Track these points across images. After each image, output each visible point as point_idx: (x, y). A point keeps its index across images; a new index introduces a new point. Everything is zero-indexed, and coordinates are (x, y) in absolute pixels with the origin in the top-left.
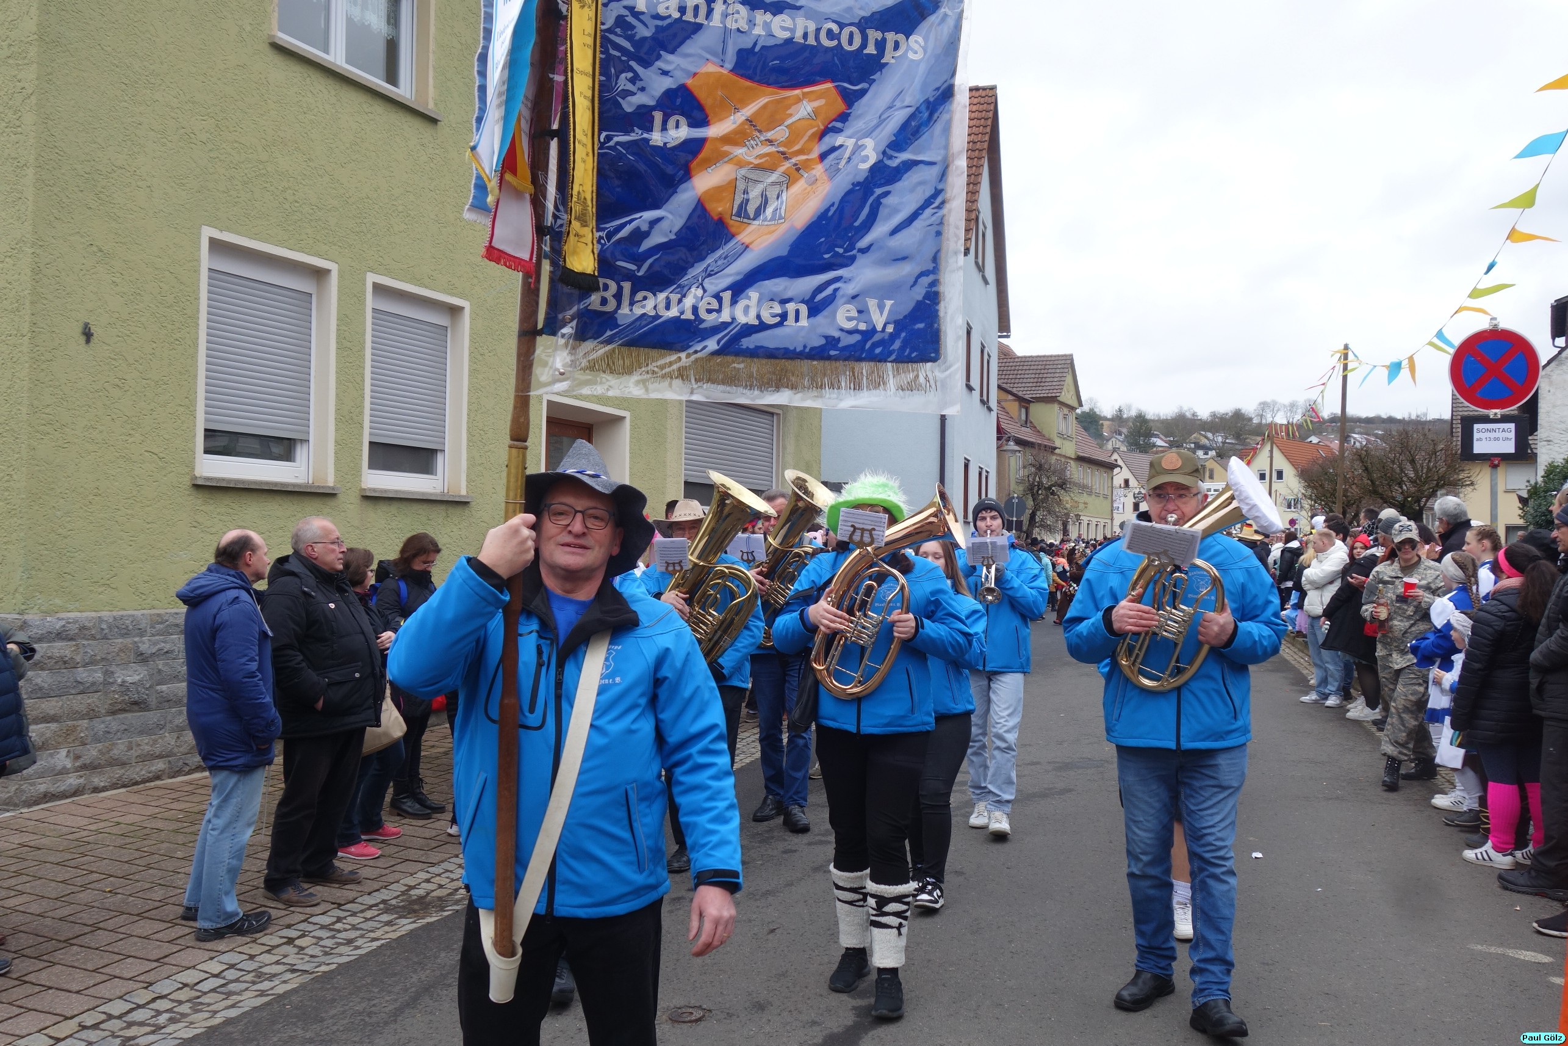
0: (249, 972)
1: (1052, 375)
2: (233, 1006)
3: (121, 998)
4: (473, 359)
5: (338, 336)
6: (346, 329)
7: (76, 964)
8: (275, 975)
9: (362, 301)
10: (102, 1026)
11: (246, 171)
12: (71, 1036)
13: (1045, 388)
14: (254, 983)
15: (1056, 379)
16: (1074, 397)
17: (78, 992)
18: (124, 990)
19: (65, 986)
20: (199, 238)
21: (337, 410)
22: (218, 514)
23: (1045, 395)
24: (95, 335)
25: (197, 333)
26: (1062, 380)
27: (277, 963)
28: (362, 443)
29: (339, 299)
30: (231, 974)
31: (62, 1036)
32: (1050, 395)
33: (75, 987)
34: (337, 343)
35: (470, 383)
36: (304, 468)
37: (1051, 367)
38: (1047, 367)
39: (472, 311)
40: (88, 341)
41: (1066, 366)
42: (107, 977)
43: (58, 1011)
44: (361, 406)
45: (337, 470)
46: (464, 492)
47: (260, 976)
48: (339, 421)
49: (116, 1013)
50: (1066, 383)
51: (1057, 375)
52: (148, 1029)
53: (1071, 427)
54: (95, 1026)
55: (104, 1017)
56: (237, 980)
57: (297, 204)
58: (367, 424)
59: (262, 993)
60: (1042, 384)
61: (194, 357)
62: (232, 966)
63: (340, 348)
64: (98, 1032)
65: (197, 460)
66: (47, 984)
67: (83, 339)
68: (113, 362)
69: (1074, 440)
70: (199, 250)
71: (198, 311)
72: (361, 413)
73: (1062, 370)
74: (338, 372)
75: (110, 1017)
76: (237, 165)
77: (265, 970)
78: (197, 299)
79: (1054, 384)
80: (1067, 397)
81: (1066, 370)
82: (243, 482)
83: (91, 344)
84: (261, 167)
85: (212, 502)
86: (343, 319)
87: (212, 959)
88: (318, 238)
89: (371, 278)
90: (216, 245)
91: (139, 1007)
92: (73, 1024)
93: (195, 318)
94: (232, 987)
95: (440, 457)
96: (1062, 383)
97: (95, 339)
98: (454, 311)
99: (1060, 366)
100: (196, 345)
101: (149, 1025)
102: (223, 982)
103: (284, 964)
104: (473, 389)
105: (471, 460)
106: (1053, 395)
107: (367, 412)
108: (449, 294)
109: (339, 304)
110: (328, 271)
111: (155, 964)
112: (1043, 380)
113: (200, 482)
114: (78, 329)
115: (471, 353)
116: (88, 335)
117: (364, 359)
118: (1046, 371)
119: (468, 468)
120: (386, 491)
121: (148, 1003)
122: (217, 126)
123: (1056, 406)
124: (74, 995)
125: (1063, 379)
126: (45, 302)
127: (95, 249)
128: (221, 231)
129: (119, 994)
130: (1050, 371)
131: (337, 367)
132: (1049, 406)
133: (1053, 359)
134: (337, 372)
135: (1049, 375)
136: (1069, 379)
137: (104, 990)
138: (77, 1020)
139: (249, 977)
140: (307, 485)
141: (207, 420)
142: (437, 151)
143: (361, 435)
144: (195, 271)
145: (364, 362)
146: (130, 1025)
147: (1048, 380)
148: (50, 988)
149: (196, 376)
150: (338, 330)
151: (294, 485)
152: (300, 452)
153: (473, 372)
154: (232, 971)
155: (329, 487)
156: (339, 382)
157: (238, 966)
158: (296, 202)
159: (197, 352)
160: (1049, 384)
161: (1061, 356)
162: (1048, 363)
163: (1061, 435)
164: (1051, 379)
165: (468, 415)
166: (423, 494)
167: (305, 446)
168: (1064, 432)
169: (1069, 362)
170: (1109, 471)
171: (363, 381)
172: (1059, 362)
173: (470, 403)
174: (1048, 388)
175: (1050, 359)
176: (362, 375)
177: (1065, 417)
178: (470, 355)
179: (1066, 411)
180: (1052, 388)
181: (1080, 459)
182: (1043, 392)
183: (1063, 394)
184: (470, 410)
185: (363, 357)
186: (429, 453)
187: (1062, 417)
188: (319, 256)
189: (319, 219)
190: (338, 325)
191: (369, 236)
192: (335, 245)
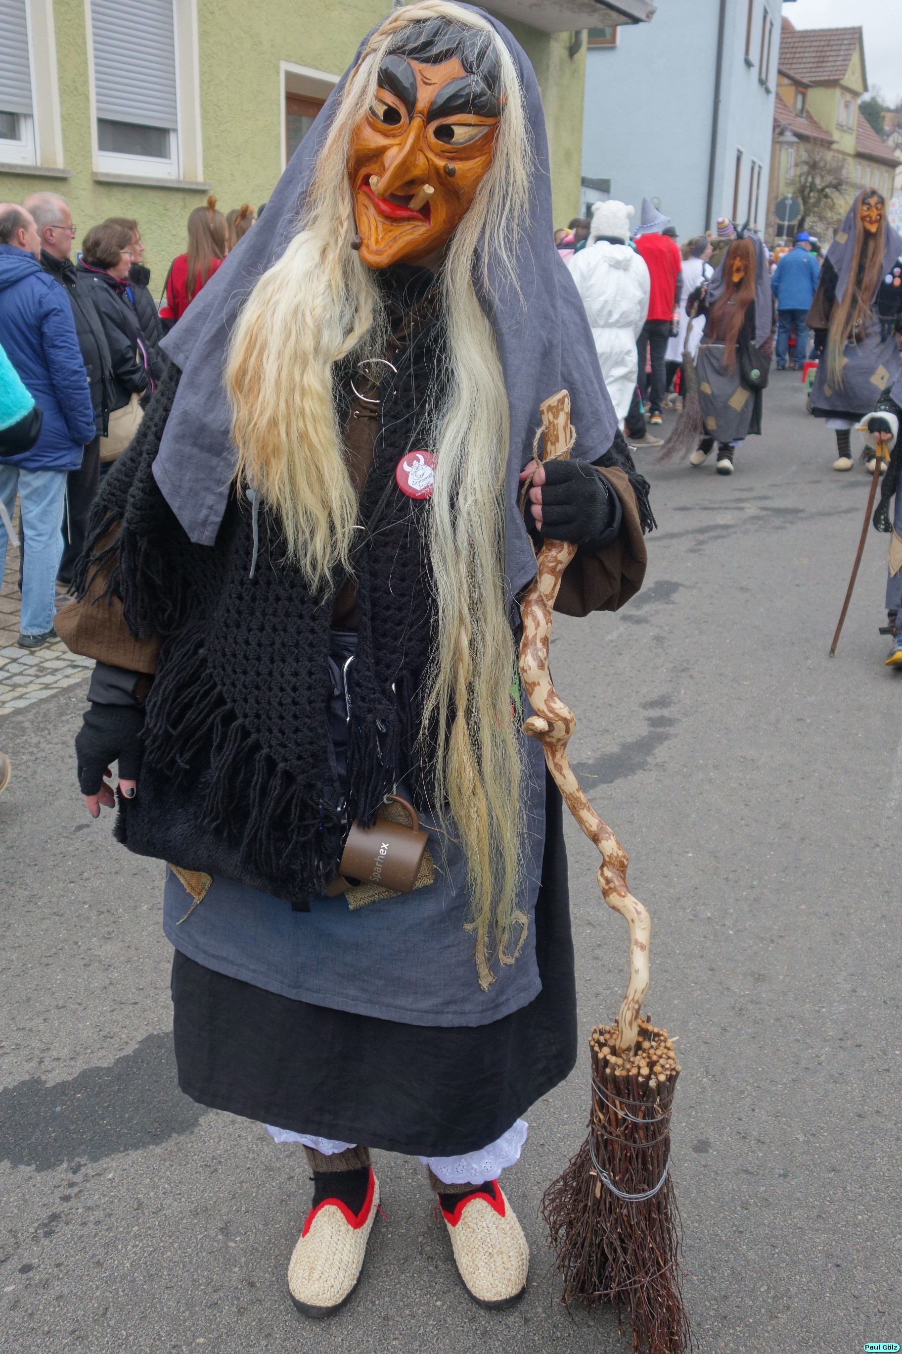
0: (31, 666)
1: (836, 53)
2: (20, 697)
4: (202, 19)
8: (57, 670)
13: (826, 69)
14: (37, 677)
15: (840, 58)
16: (860, 81)
21: (61, 79)
23: (826, 78)
26: (847, 59)
27: (58, 658)
28: (89, 119)
30: (14, 668)
32: (832, 78)
35: (201, 48)
36: (30, 148)
37: (836, 43)
38: (832, 43)
41: (853, 41)
44: (85, 74)
45: (66, 150)
46: (200, 178)
47: (42, 670)
48: (63, 92)
50: (851, 63)
51: (843, 53)
53: (853, 116)
56: (21, 674)
58: (93, 97)
59: (47, 687)
60: (824, 64)
62: (14, 660)
69: (854, 133)
72: (86, 82)
73: (848, 47)
74: (59, 31)
77: (47, 665)
79: (838, 63)
80: (851, 79)
81: (852, 47)
94: (17, 680)
95: (172, 137)
96: (846, 63)
99: (847, 42)
102: (7, 675)
103: (64, 660)
104: (205, 56)
105: (206, 140)
106: (836, 77)
107: (92, 82)
112: (826, 59)
115: (200, 11)
117: (84, 16)
118: (829, 48)
119: (204, 151)
120: (119, 176)
123: (838, 91)
125: (848, 57)
130: (834, 47)
131: (55, 26)
132: (830, 91)
133: (839, 32)
134: (56, 32)
135: (832, 53)
136: (855, 58)
139: (32, 671)
140: (36, 168)
143: (87, 108)
145: (84, 20)
147: (831, 59)
151: (22, 167)
152: (25, 128)
153: (204, 35)
154: (15, 665)
155: (59, 170)
156: (59, 44)
157: (21, 661)
160: (833, 64)
161: (850, 29)
162: (833, 38)
163: (840, 127)
164: (835, 58)
165: (201, 87)
166: (158, 180)
167: (29, 122)
168: (844, 123)
169: (857, 36)
170: (890, 169)
171: (85, 43)
172: (847, 37)
173: (202, 73)
174: (831, 69)
175: (834, 33)
176: (84, 36)
177: (847, 106)
178: (199, 13)
179: (848, 97)
180: (835, 68)
181: (860, 156)
182: (825, 74)
183: (847, 76)
184: (202, 81)
185: (81, 14)
186: (161, 133)
187: (842, 104)
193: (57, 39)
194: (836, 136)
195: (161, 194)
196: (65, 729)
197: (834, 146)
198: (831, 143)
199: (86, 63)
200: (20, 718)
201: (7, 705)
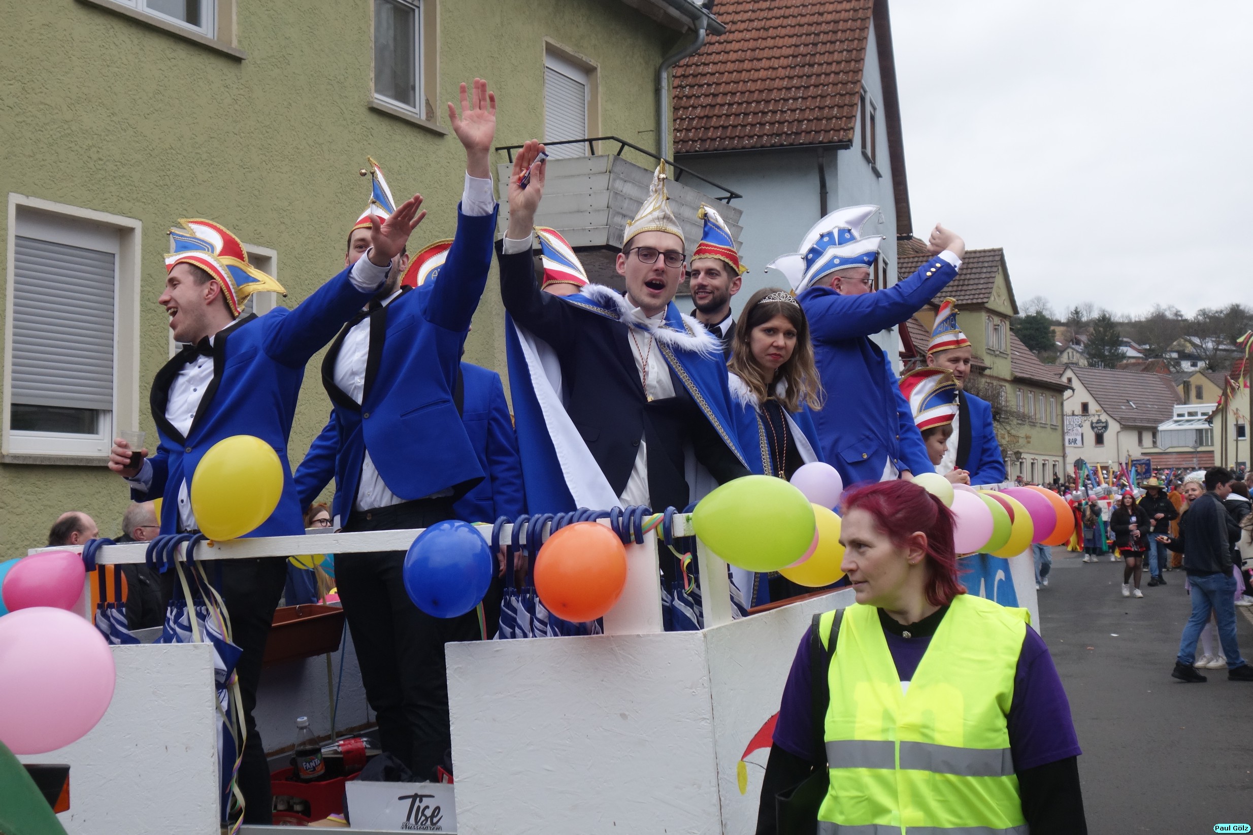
1: (977, 276)
5: (142, 297)
6: (150, 289)
11: (51, 132)
13: (968, 293)
15: (982, 281)
16: (1007, 303)
20: (7, 207)
22: (25, 493)
23: (969, 302)
25: (4, 304)
26: (990, 282)
29: (143, 259)
32: (975, 301)
34: (141, 305)
36: (107, 440)
37: (976, 265)
38: (971, 266)
39: (279, 260)
41: (994, 264)
50: (995, 286)
51: (984, 276)
53: (1005, 339)
57: (101, 162)
60: (965, 288)
61: (2, 329)
63: (144, 310)
65: (4, 438)
69: (1010, 356)
70: (7, 218)
71: (5, 282)
73: (989, 269)
76: (42, 127)
78: (5, 269)
79: (981, 286)
80: (998, 302)
81: (994, 269)
82: (49, 458)
84: (66, 127)
85: (19, 480)
86: (146, 280)
88: (122, 195)
90: (24, 212)
93: (3, 288)
96: (990, 285)
98: (263, 261)
99: (986, 265)
100: (3, 317)
106: (980, 301)
108: (255, 244)
109: (143, 264)
110: (132, 230)
112: (966, 282)
113: (7, 461)
118: (969, 271)
122: (23, 89)
123: (984, 316)
125: (991, 280)
128: (28, 196)
130: (974, 270)
131: (141, 331)
132: (975, 315)
133: (978, 255)
135: (973, 276)
136: (999, 280)
141: (13, 394)
142: (241, 92)
144: (3, 241)
147: (971, 282)
149: (3, 349)
150: (142, 291)
151: (99, 459)
152: (104, 424)
158: (100, 159)
159: (4, 324)
160: (975, 287)
161: (990, 251)
162: (971, 260)
163: (991, 352)
164: (976, 281)
167: (108, 417)
168: (996, 347)
169: (997, 258)
170: (1057, 395)
172: (987, 259)
174: (973, 292)
175: (973, 255)
177: (996, 329)
179: (997, 320)
180: (978, 292)
181: (1018, 381)
182: (967, 297)
183: (992, 298)
187: (991, 327)
188: (122, 214)
189: (123, 176)
190: (142, 286)
191: (173, 188)
192: (139, 201)
194: (988, 361)
197: (987, 372)
198: (984, 369)
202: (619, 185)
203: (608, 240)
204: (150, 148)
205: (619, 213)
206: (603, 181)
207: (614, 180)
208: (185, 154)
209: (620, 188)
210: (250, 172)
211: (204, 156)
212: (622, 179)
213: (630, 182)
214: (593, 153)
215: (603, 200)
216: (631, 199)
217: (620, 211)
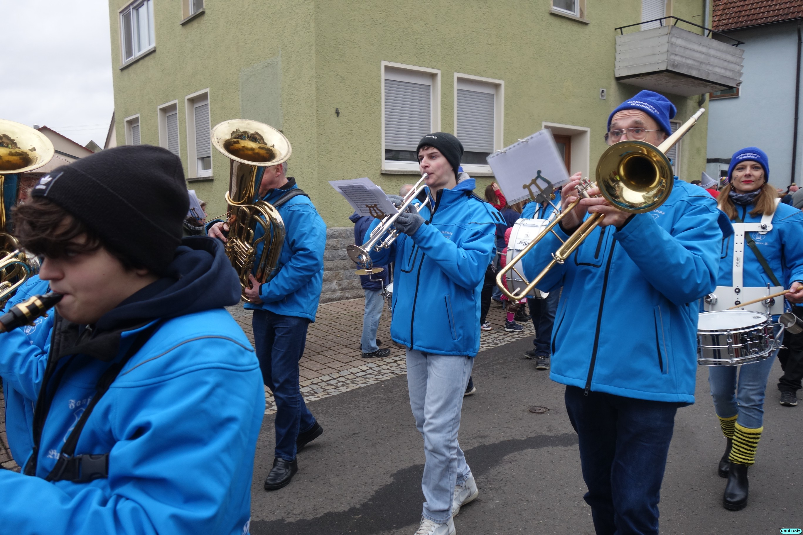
0: (376, 371)
2: (365, 383)
3: (328, 375)
4: (506, 109)
5: (442, 103)
6: (445, 100)
7: (318, 361)
8: (385, 374)
9: (452, 86)
10: (319, 384)
11: (399, 34)
12: (307, 386)
14: (376, 375)
17: (315, 371)
18: (330, 372)
19: (312, 368)
20: (380, 67)
22: (392, 186)
24: (340, 113)
25: (381, 108)
27: (388, 369)
29: (442, 87)
30: (369, 371)
31: (305, 386)
33: (315, 369)
34: (441, 107)
35: (505, 120)
39: (505, 85)
40: (338, 116)
42: (327, 367)
43: (307, 377)
47: (380, 373)
49: (325, 380)
52: (334, 387)
54: (317, 384)
55: (320, 381)
56: (371, 374)
57: (422, 45)
59: (377, 380)
61: (380, 119)
62: (371, 368)
63: (443, 109)
64: (317, 386)
65: (382, 163)
66: (307, 367)
67: (336, 115)
68: (348, 124)
70: (380, 72)
71: (381, 99)
74: (442, 120)
75: (323, 381)
76: (395, 31)
77: (383, 371)
78: (380, 93)
82: (401, 171)
83: (339, 117)
84: (406, 30)
85: (389, 181)
86: (444, 95)
87: (364, 365)
88: (432, 59)
89: (456, 75)
90: (388, 69)
91: (334, 379)
92: (309, 382)
93: (380, 101)
94: (368, 376)
97: (340, 115)
98: (497, 86)
100: (380, 114)
101: (334, 386)
102: (366, 374)
103: (390, 370)
104: (506, 123)
108: (494, 78)
109: (442, 89)
110: (436, 74)
111: (345, 364)
113: (383, 172)
114: (334, 111)
116: (338, 113)
121: (337, 378)
122: (386, 15)
124: (314, 372)
126: (321, 101)
127: (339, 76)
128: (389, 62)
129: (328, 373)
131: (441, 118)
134: (441, 120)
137: (324, 372)
138: (311, 381)
139: (375, 373)
141: (386, 146)
142: (487, 10)
144: (379, 81)
145: (454, 115)
146: (328, 385)
148: (307, 368)
149: (381, 127)
150: (441, 101)
153: (506, 115)
154: (370, 370)
157: (373, 369)
158: (422, 44)
159: (381, 117)
165: (504, 135)
166: (482, 174)
171: (453, 123)
173: (505, 130)
176: (453, 121)
178: (505, 107)
184: (505, 133)
185: (453, 112)
186: (487, 154)
188: (432, 68)
189: (432, 51)
190: (441, 99)
191: (455, 55)
192: (439, 62)
193: (442, 123)
195: (483, 179)
196: (373, 396)
199: (453, 131)
200: (359, 391)
201: (358, 385)
202: (674, 40)
203: (667, 67)
204: (444, 38)
205: (673, 54)
206: (665, 39)
207: (671, 37)
208: (460, 40)
209: (675, 42)
210: (491, 46)
211: (470, 40)
212: (676, 37)
213: (680, 38)
214: (661, 25)
215: (665, 48)
216: (680, 46)
217: (675, 53)
